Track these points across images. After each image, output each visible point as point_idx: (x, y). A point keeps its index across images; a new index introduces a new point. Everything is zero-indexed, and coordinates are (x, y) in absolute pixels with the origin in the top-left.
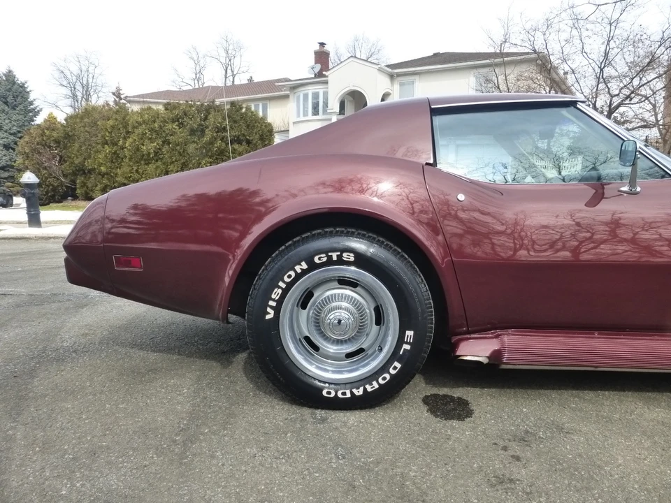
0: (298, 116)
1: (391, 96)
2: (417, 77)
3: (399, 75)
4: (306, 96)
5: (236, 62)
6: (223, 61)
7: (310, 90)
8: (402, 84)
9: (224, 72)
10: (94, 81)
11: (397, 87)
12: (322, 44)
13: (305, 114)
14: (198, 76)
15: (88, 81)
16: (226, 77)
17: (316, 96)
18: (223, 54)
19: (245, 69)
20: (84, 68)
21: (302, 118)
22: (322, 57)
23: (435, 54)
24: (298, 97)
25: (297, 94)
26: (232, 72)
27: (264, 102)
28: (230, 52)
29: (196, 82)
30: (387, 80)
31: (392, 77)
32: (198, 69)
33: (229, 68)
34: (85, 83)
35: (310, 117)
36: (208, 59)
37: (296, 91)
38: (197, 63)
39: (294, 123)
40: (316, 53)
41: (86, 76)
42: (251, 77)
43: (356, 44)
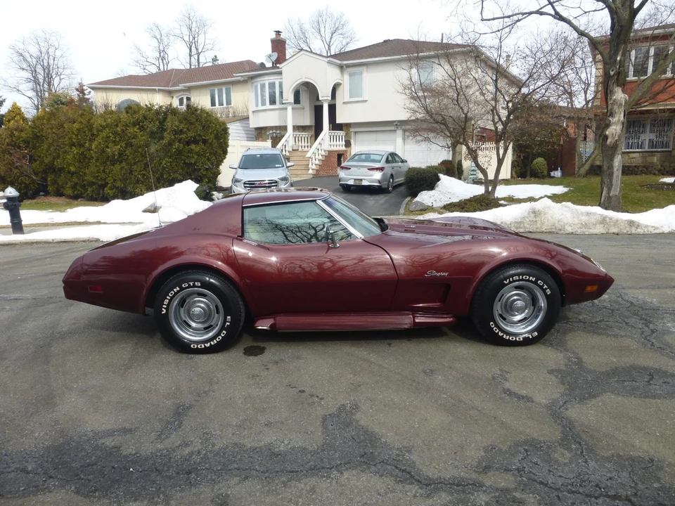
0: (257, 105)
1: (341, 87)
2: (364, 68)
3: (348, 66)
4: (263, 86)
5: (201, 39)
6: (186, 38)
7: (267, 80)
8: (351, 75)
9: (188, 51)
10: (56, 62)
11: (346, 77)
12: (278, 33)
13: (264, 104)
14: (162, 54)
15: (48, 63)
16: (190, 56)
17: (272, 85)
18: (186, 32)
19: (210, 47)
20: (44, 50)
21: (261, 108)
22: (279, 45)
23: (385, 41)
24: (256, 87)
25: (255, 84)
26: (197, 49)
27: (228, 86)
28: (193, 29)
29: (161, 61)
30: (337, 71)
31: (341, 67)
32: (161, 48)
33: (194, 45)
34: (46, 64)
35: (268, 106)
36: (172, 38)
37: (253, 81)
38: (160, 41)
39: (253, 112)
40: (273, 41)
41: (46, 57)
42: (216, 57)
43: (320, 20)
